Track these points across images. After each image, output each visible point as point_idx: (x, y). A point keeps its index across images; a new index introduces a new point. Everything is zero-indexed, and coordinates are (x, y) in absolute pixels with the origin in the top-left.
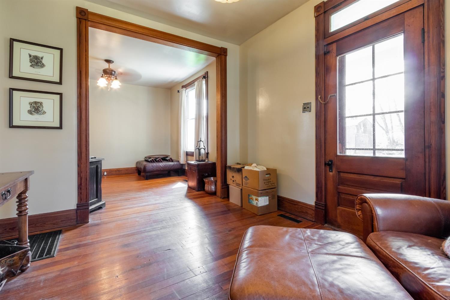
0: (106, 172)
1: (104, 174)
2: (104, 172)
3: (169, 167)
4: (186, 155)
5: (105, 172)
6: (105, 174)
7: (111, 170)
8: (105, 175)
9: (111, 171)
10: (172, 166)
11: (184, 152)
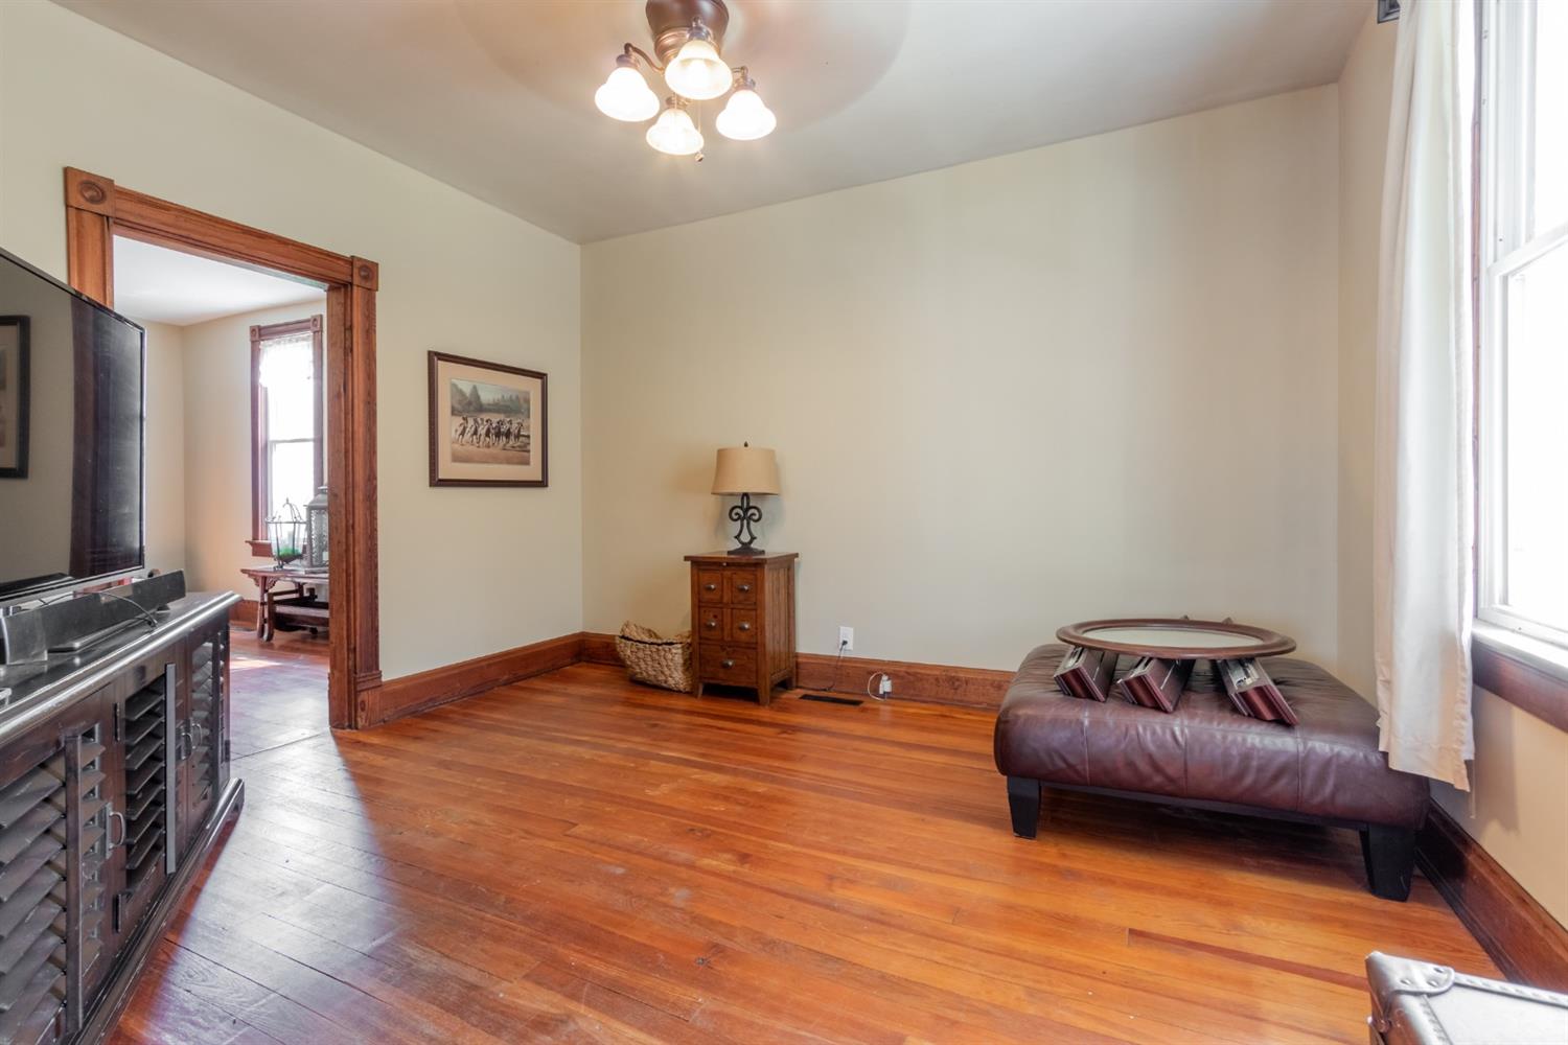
0: (892, 676)
1: (875, 691)
2: (878, 678)
3: (1241, 775)
4: (1466, 687)
5: (885, 678)
6: (886, 686)
7: (912, 670)
8: (881, 692)
9: (915, 674)
10: (1276, 777)
11: (1447, 643)
